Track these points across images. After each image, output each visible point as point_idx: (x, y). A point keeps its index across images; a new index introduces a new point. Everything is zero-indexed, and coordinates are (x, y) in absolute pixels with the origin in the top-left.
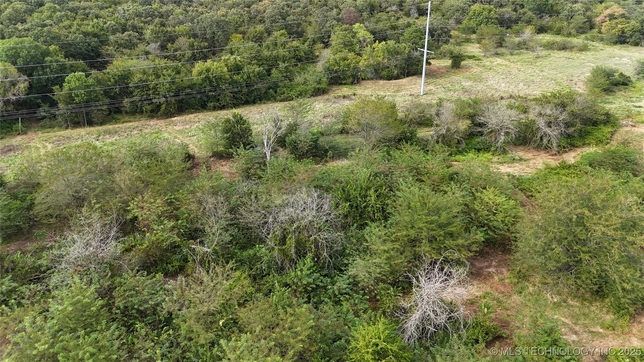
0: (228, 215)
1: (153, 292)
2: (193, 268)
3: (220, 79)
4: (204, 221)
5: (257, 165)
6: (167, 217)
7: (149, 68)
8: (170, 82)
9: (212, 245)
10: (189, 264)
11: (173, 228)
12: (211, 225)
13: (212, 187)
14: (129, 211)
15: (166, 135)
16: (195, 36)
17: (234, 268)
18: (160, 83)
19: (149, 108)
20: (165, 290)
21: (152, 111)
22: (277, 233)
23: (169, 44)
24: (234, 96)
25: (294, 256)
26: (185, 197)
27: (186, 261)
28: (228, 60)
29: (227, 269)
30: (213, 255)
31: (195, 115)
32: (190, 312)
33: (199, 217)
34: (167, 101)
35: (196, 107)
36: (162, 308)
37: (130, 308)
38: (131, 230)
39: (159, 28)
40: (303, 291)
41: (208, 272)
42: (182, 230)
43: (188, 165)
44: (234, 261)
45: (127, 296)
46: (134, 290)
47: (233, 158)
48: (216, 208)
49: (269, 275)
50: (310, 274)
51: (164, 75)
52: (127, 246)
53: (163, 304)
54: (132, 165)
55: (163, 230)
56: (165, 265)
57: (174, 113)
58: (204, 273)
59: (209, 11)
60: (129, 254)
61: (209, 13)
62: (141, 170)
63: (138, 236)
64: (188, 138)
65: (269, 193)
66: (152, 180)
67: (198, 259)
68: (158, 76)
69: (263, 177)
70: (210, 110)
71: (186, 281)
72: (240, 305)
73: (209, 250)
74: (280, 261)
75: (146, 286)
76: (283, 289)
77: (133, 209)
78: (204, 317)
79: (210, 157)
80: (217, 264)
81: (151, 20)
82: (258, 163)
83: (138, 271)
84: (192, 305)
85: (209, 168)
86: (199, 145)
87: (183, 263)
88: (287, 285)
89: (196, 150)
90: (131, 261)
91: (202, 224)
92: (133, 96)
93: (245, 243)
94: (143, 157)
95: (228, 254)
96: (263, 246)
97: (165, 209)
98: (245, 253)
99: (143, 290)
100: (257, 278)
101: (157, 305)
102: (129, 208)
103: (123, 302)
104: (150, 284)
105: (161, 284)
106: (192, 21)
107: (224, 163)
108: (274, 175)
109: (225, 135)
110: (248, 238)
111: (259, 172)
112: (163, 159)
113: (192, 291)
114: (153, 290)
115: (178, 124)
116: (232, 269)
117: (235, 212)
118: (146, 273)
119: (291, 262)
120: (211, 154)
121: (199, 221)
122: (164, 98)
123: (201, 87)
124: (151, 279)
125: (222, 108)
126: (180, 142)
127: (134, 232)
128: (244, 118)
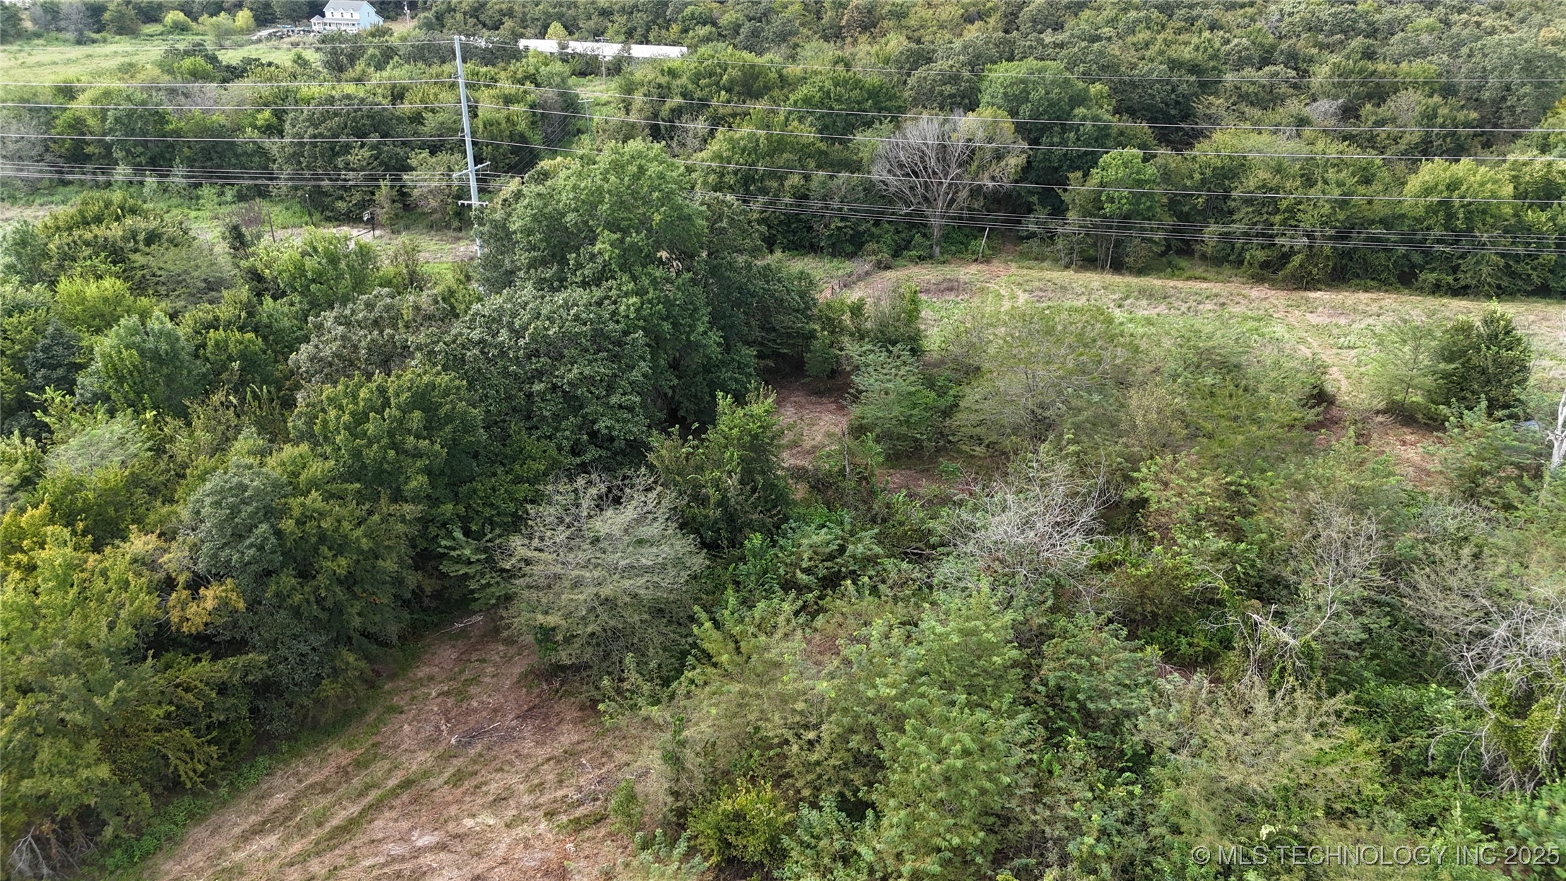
0: (1376, 575)
1: (1127, 682)
2: (1237, 668)
3: (1479, 213)
4: (1304, 566)
5: (1511, 471)
6: (1216, 524)
7: (1294, 160)
8: (1336, 201)
9: (1304, 633)
10: (1230, 653)
11: (1221, 555)
12: (1320, 583)
13: (1356, 490)
14: (1134, 482)
15: (1280, 330)
16: (1448, 91)
17: (1346, 714)
18: (1309, 199)
19: (1261, 255)
20: (1155, 689)
21: (1265, 265)
22: (1507, 676)
23: (1368, 106)
24: (1508, 266)
25: (1541, 761)
26: (1277, 491)
27: (1227, 644)
28: (1525, 164)
29: (1324, 708)
30: (1299, 658)
31: (1374, 296)
32: (1195, 767)
33: (1293, 551)
34: (1310, 247)
35: (1383, 276)
36: (1136, 726)
37: (1067, 694)
38: (1124, 524)
39: (1355, 63)
40: (1538, 869)
41: (1272, 693)
42: (1239, 568)
43: (1311, 416)
44: (1351, 696)
45: (1070, 665)
46: (1088, 658)
47: (1445, 430)
48: (1346, 546)
49: (1443, 777)
51: (1326, 182)
52: (1104, 557)
53: (1140, 718)
54: (1175, 381)
55: (1196, 552)
56: (1173, 633)
57: (1319, 281)
58: (1261, 692)
59: (1514, 28)
60: (1102, 576)
61: (1512, 32)
62: (1191, 396)
63: (1135, 545)
64: (1335, 351)
65: (1522, 557)
66: (1209, 426)
67: (1258, 653)
68: (1309, 182)
69: (1517, 509)
70: (1421, 291)
71: (1210, 692)
72: (1330, 812)
73: (1292, 642)
74: (1492, 755)
75: (1117, 661)
76: (1475, 835)
77: (1144, 480)
78: (1227, 796)
79: (1378, 412)
80: (1304, 685)
81: (1342, 42)
82: (1518, 466)
83: (1110, 621)
84: (1206, 752)
85: (1362, 438)
86: (1356, 374)
87: (1215, 646)
88: (1488, 828)
89: (1345, 385)
90: (1102, 592)
91: (1295, 572)
92: (1233, 222)
93: (1398, 664)
94: (1207, 368)
95: (1341, 673)
96: (1451, 693)
97: (1217, 504)
98: (1389, 691)
99: (1107, 668)
100: (1405, 769)
101: (1128, 715)
102: (1135, 475)
103: (1059, 674)
104: (1126, 661)
105: (1151, 673)
106: (1454, 50)
107: (1409, 438)
108: (1555, 512)
109: (1442, 366)
110: (1413, 656)
111: (1511, 490)
112: (1252, 383)
113: (1218, 721)
114: (1128, 676)
115: (1320, 309)
116: (1339, 714)
117: (1399, 573)
118: (1124, 633)
119: (1524, 772)
120: (1382, 405)
121: (1292, 563)
122: (1305, 239)
123: (1418, 226)
124: (1131, 651)
125: (1461, 291)
126: (1309, 355)
127: (1129, 532)
128: (1519, 333)
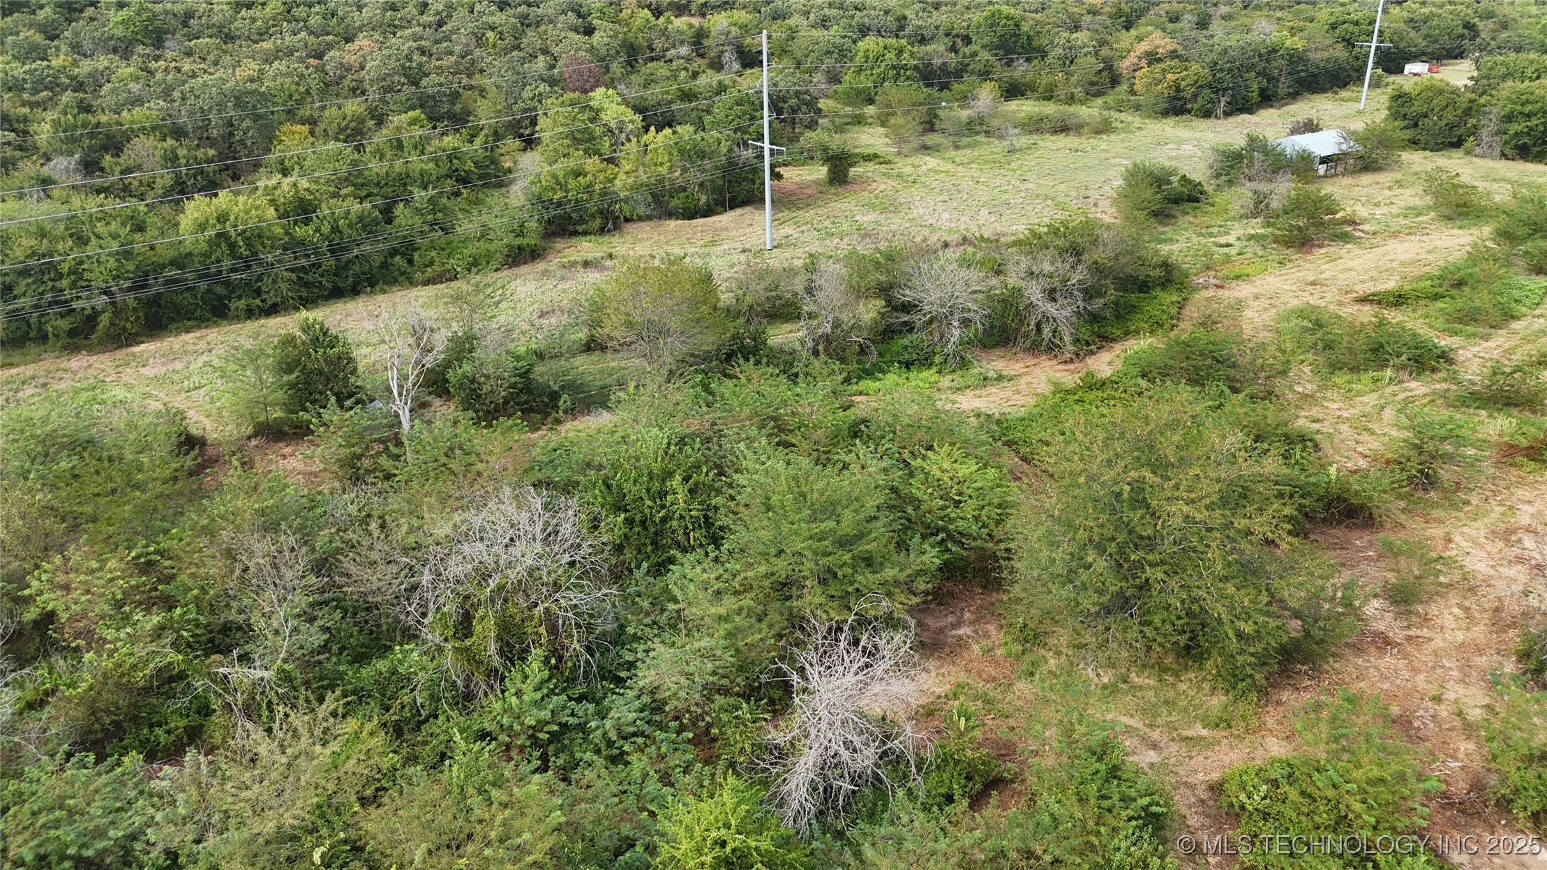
0: (312, 579)
1: (118, 805)
2: (226, 728)
3: (255, 238)
4: (246, 601)
5: (378, 447)
6: (141, 603)
7: (56, 221)
8: (118, 253)
9: (273, 662)
10: (213, 718)
11: (159, 631)
12: (267, 610)
13: (262, 512)
14: (28, 600)
15: (119, 393)
16: (178, 133)
17: (340, 711)
18: (89, 257)
19: (64, 324)
20: (151, 795)
21: (72, 333)
22: (445, 610)
23: (108, 158)
24: (299, 278)
25: (496, 661)
26: (188, 545)
27: (206, 711)
28: (275, 188)
29: (320, 716)
30: (279, 686)
31: (198, 334)
32: (227, 842)
33: (230, 592)
34: (113, 303)
35: (198, 313)
36: (148, 843)
37: (53, 859)
38: (38, 650)
39: (74, 116)
40: (528, 743)
41: (269, 730)
42: (185, 634)
43: (189, 462)
44: (338, 692)
45: (43, 826)
46: (61, 808)
47: (312, 432)
48: (275, 566)
49: (436, 717)
50: (542, 699)
51: (99, 237)
52: (29, 695)
53: (149, 831)
54: (26, 479)
55: (133, 639)
56: (145, 731)
57: (137, 334)
58: (258, 734)
59: (212, 70)
60: (38, 715)
61: (211, 74)
62: (54, 487)
63: (60, 664)
64: (184, 395)
65: (415, 512)
66: (88, 509)
67: (240, 702)
68: (82, 241)
69: (395, 475)
70: (237, 319)
71: (210, 763)
72: (364, 802)
73: (266, 674)
74: (462, 677)
75: (97, 791)
76: (478, 745)
77: (40, 593)
78: (270, 848)
79: (249, 438)
80: (293, 707)
81: (51, 99)
82: (380, 441)
83: (69, 755)
84: (232, 822)
85: (247, 464)
86: (214, 411)
87: (195, 719)
88: (484, 735)
89: (208, 424)
90: (45, 731)
91: (241, 612)
92: (15, 297)
93: (363, 646)
94: (56, 454)
95: (321, 679)
96: (412, 646)
97: (133, 583)
98: (367, 672)
99: (88, 804)
100: (405, 729)
101: (134, 837)
102: (27, 592)
103: (35, 842)
104: (107, 784)
105: (141, 782)
106: (166, 94)
107: (287, 450)
108: (423, 466)
109: (286, 378)
110: (371, 632)
111: (384, 461)
112: (114, 452)
113: (229, 786)
114: (117, 799)
115: (151, 361)
116: (334, 714)
117: (330, 569)
118: (92, 757)
119: (489, 677)
120: (250, 430)
121: (234, 604)
122: (104, 297)
123: (208, 261)
124: (107, 773)
125: (272, 310)
126: (161, 407)
127: (47, 655)
128: (333, 331)
